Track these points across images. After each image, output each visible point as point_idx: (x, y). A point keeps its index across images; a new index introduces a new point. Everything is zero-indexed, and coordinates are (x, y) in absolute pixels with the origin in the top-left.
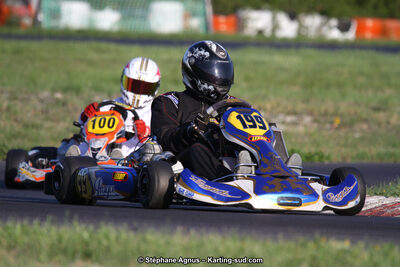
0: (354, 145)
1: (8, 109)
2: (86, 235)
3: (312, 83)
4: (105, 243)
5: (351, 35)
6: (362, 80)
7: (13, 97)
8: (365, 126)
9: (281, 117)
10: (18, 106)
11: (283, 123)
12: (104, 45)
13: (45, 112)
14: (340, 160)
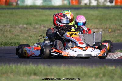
0: (116, 38)
1: (10, 31)
2: (34, 68)
3: (102, 19)
4: (40, 70)
5: (113, 4)
7: (11, 27)
8: (119, 32)
9: (93, 30)
10: (13, 30)
12: (38, 10)
13: (21, 31)
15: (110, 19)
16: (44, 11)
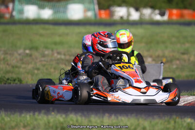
0: (174, 72)
1: (4, 59)
2: (61, 120)
3: (151, 42)
5: (166, 18)
7: (6, 53)
8: (178, 62)
10: (9, 57)
12: (47, 26)
13: (22, 60)
16: (56, 27)
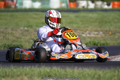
0: (116, 40)
1: (11, 33)
4: (54, 72)
6: (116, 20)
7: (12, 30)
8: (119, 34)
9: (93, 32)
10: (14, 32)
11: (94, 34)
13: (22, 34)
14: (113, 45)
15: (110, 22)
